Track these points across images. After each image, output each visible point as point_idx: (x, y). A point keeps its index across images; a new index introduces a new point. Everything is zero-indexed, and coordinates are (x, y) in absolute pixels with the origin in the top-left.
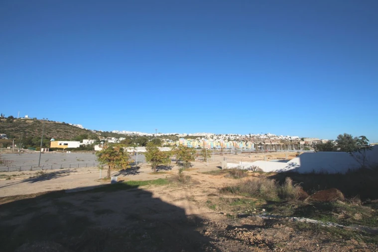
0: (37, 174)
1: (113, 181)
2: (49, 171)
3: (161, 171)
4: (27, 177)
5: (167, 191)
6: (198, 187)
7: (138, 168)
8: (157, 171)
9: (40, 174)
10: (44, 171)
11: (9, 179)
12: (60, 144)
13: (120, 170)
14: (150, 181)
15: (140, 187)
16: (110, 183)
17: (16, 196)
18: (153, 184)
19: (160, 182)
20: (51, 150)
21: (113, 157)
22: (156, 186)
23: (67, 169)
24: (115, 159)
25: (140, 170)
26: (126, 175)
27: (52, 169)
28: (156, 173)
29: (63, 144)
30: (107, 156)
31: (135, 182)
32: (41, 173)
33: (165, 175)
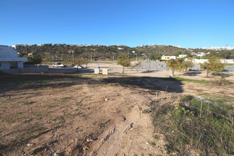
0: (147, 70)
1: (170, 77)
4: (143, 71)
10: (149, 70)
12: (166, 58)
20: (161, 61)
23: (159, 70)
27: (153, 69)
28: (210, 77)
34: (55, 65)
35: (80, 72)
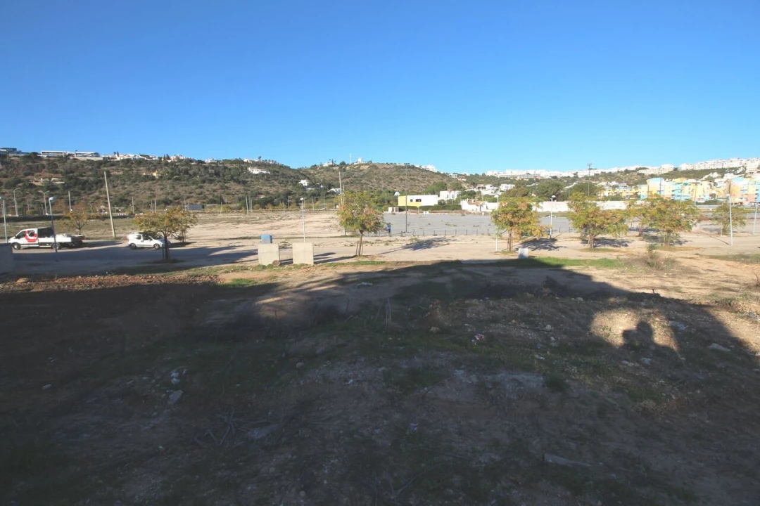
0: (411, 240)
1: (521, 256)
2: (422, 238)
3: (603, 247)
4: (404, 244)
5: (623, 277)
6: (692, 277)
7: (554, 240)
8: (595, 247)
9: (414, 241)
11: (387, 244)
12: (411, 201)
13: (521, 242)
14: (585, 261)
15: (567, 268)
16: (516, 257)
17: (412, 262)
18: (591, 265)
19: (606, 263)
20: (401, 209)
21: (516, 219)
22: (598, 269)
23: (442, 236)
24: (520, 222)
25: (556, 244)
26: (535, 249)
27: (424, 235)
28: (594, 249)
29: (414, 200)
30: (509, 216)
31: (557, 260)
32: (416, 239)
33: (617, 254)
34: (23, 241)
35: (175, 261)
